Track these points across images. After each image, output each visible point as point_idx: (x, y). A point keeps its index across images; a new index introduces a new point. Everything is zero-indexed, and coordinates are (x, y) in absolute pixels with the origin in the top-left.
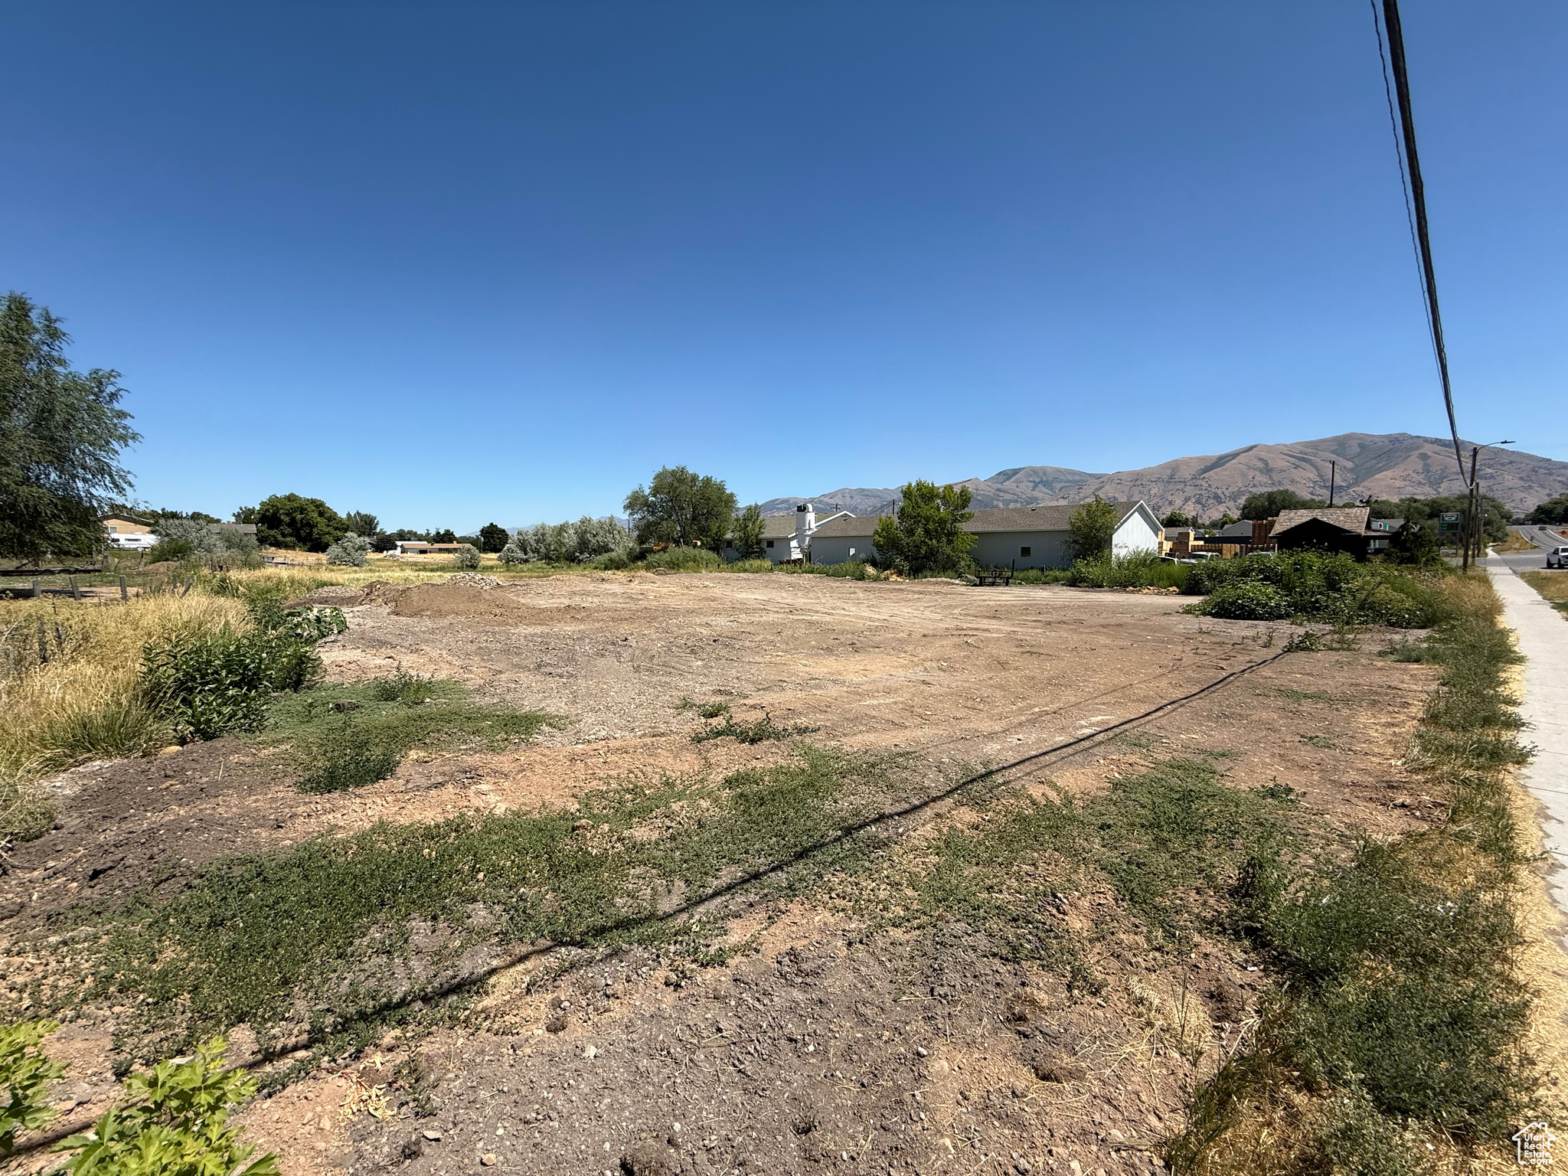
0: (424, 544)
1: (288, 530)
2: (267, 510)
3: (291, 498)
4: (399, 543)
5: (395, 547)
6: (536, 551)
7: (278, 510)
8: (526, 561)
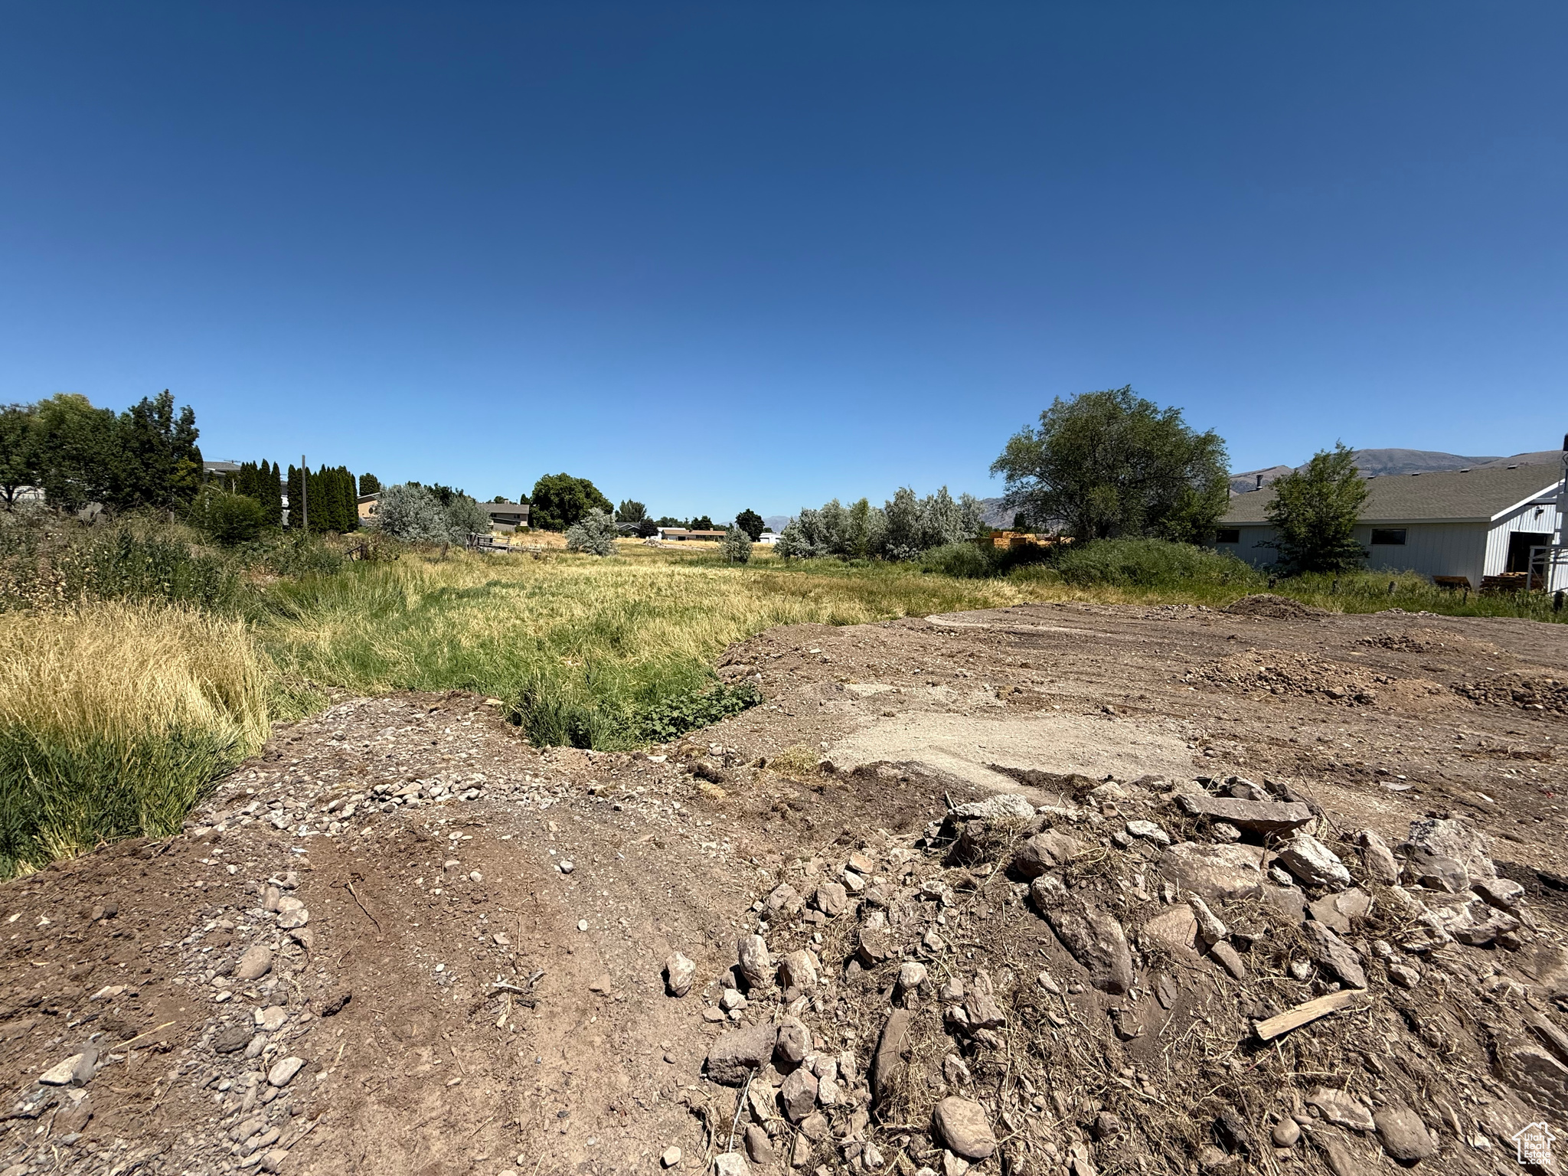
0: (683, 531)
1: (557, 512)
2: (540, 491)
3: (563, 478)
4: (660, 529)
5: (656, 533)
6: (826, 540)
7: (549, 489)
8: (812, 554)
